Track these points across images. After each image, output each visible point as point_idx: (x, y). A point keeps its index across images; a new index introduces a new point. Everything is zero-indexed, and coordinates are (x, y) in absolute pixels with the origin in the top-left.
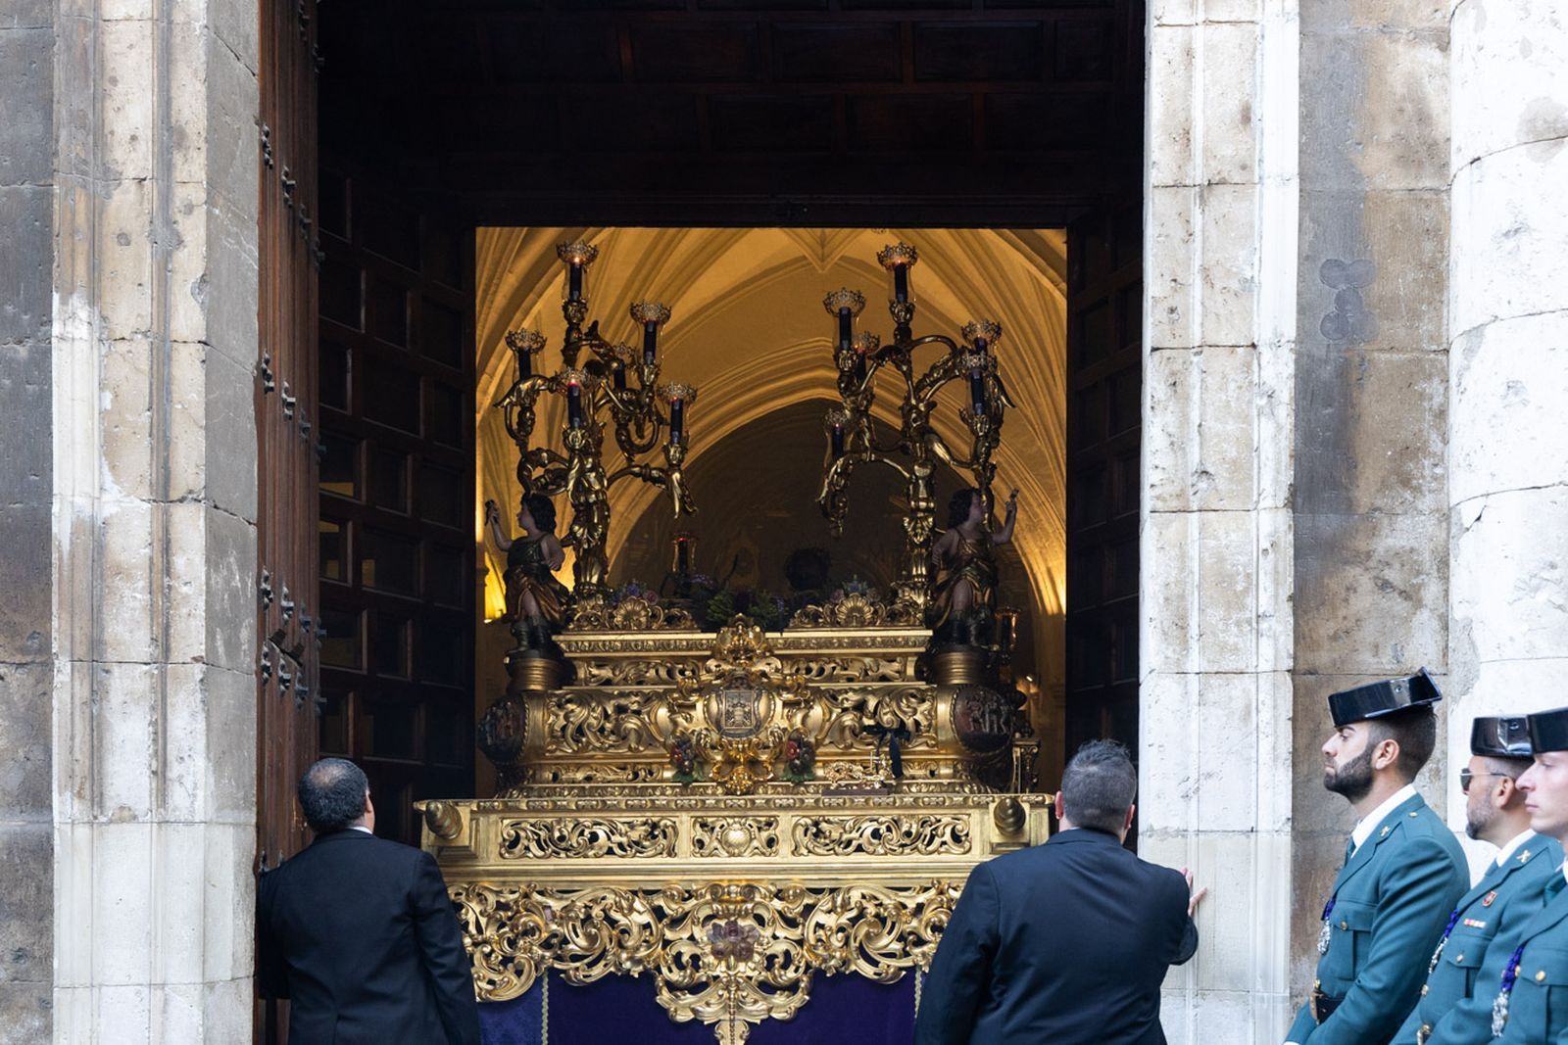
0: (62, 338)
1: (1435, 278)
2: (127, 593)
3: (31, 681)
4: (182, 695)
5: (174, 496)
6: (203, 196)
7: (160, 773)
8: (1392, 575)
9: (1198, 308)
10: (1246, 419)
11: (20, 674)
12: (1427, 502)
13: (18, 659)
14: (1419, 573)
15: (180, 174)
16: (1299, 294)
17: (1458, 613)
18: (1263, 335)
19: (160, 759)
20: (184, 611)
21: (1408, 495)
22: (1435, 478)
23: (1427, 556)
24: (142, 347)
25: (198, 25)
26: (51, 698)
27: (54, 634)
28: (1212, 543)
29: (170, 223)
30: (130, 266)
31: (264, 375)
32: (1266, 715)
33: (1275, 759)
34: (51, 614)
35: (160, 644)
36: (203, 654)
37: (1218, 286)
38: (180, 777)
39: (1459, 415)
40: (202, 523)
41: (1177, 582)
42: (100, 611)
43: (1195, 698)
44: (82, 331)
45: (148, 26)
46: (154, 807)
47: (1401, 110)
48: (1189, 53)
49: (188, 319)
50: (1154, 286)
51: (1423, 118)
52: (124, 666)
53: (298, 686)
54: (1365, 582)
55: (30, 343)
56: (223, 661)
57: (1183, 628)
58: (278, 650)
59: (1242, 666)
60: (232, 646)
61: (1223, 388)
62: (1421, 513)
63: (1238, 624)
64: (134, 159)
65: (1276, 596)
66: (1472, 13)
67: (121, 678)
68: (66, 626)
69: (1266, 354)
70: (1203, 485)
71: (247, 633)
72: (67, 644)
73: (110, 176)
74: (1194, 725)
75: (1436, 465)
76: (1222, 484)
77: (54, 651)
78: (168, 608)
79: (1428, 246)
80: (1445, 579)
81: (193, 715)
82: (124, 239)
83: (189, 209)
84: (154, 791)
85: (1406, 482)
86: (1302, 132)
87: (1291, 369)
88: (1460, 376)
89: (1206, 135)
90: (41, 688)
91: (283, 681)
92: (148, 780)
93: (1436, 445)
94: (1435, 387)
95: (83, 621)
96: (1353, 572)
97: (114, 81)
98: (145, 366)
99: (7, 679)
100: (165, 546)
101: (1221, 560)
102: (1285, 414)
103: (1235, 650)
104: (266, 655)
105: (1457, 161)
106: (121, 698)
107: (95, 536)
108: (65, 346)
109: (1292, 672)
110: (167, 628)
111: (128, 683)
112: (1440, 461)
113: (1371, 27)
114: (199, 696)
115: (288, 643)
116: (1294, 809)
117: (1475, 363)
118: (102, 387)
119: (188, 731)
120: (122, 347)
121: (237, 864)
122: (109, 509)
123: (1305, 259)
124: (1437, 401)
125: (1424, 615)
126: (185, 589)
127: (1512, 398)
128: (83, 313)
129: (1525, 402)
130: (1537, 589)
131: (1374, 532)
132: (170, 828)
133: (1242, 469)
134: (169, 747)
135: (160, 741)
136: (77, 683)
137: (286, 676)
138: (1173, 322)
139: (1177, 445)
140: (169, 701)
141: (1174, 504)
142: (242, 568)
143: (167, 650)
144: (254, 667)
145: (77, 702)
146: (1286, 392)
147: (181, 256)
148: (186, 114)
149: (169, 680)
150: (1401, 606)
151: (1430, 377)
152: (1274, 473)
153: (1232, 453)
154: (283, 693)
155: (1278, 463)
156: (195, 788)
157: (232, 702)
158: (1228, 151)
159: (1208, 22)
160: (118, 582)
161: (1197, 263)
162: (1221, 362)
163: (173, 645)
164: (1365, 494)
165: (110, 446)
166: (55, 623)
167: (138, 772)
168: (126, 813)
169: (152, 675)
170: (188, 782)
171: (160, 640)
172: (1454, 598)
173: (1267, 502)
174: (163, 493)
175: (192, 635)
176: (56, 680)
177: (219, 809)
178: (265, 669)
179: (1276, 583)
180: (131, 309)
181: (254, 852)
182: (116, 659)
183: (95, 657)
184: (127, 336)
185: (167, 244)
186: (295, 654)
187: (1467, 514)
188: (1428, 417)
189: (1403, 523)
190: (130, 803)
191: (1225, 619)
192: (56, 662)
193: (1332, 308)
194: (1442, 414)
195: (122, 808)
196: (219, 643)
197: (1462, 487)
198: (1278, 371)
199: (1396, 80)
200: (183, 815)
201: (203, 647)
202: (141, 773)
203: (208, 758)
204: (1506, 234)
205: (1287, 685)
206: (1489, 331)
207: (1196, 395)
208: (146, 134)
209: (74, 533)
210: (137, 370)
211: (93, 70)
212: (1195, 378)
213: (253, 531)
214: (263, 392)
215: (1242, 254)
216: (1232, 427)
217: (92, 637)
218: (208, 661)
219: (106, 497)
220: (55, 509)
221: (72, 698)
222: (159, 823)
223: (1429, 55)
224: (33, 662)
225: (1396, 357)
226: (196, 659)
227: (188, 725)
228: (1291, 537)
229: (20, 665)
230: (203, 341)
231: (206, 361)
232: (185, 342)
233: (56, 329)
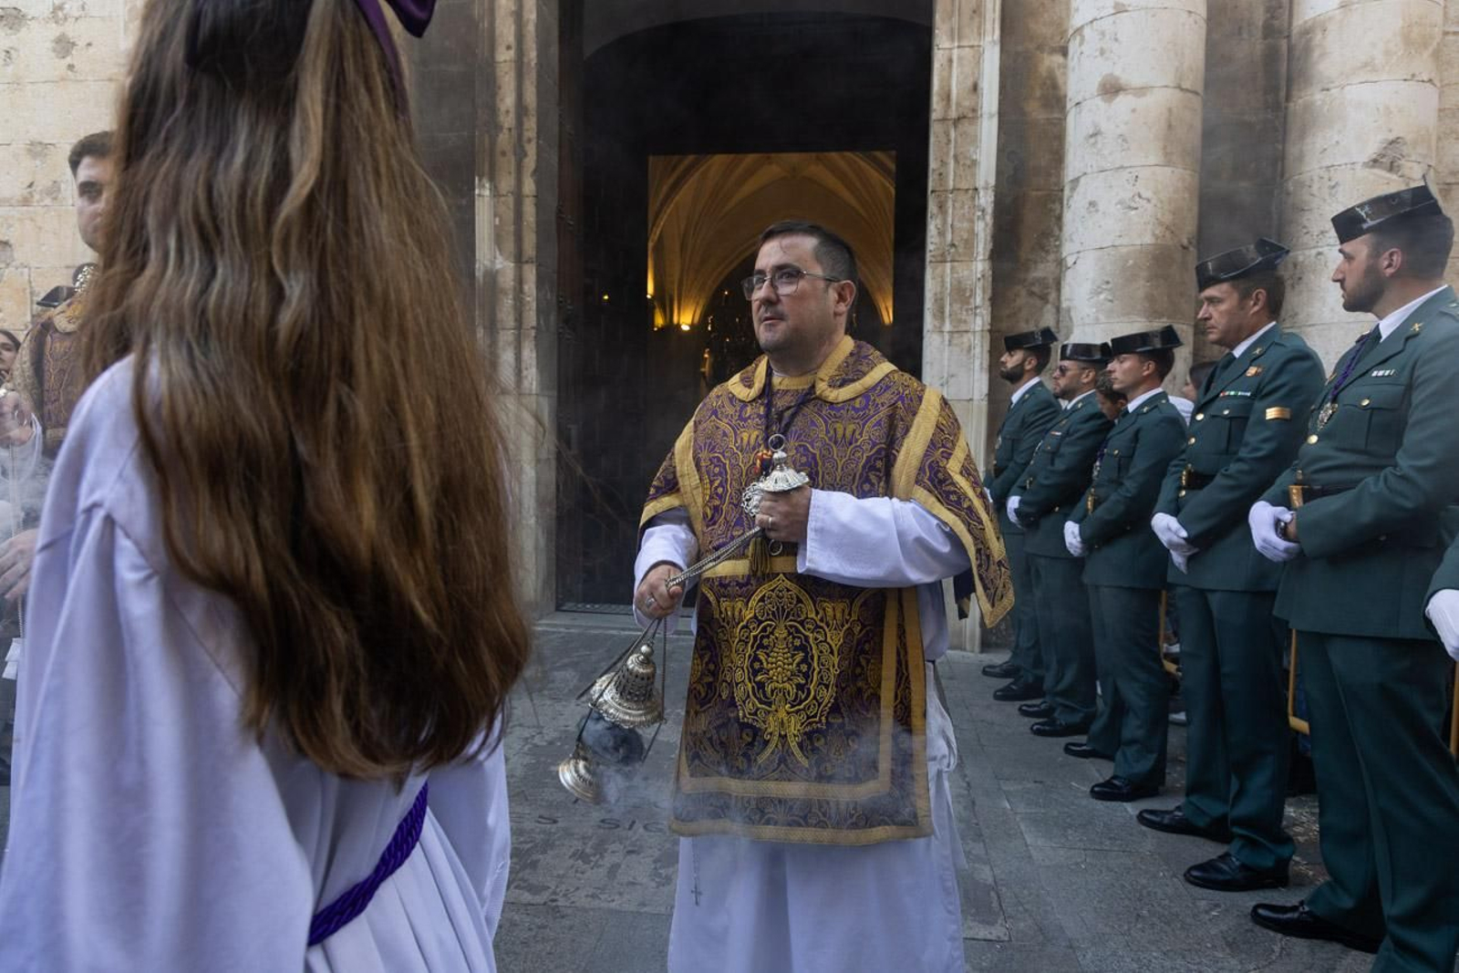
0: (479, 195)
1: (1058, 158)
2: (505, 300)
5: (524, 259)
6: (535, 135)
8: (1036, 289)
9: (952, 173)
10: (972, 221)
12: (1051, 257)
14: (1048, 288)
15: (526, 126)
16: (997, 166)
17: (1064, 305)
18: (980, 183)
21: (1043, 254)
22: (1056, 246)
23: (1051, 281)
24: (511, 200)
25: (533, 63)
28: (955, 275)
29: (522, 147)
30: (507, 165)
31: (560, 211)
32: (978, 350)
33: (981, 368)
37: (961, 163)
39: (1068, 217)
40: (534, 271)
41: (941, 293)
43: (947, 343)
44: (487, 193)
45: (513, 65)
47: (1045, 84)
48: (950, 61)
49: (529, 186)
50: (933, 164)
51: (1055, 86)
54: (1023, 292)
55: (467, 199)
57: (943, 313)
59: (968, 328)
61: (962, 208)
62: (1048, 261)
63: (967, 310)
64: (508, 121)
65: (983, 298)
66: (1078, 38)
69: (982, 193)
70: (953, 250)
71: (553, 318)
73: (499, 128)
74: (946, 354)
75: (1056, 241)
76: (961, 250)
79: (1056, 144)
80: (1059, 290)
82: (504, 154)
83: (529, 141)
85: (1042, 248)
86: (1000, 94)
87: (993, 198)
88: (1068, 200)
89: (958, 94)
93: (1056, 232)
94: (1057, 206)
96: (1018, 288)
97: (500, 88)
98: (512, 206)
100: (520, 281)
101: (959, 282)
102: (989, 219)
103: (965, 322)
105: (1069, 105)
107: (492, 276)
108: (480, 199)
109: (990, 331)
111: (506, 336)
112: (1058, 238)
113: (1031, 46)
116: (990, 390)
117: (1075, 194)
118: (495, 216)
120: (503, 199)
122: (498, 266)
123: (1000, 150)
124: (1058, 212)
125: (1049, 306)
126: (528, 299)
127: (1092, 209)
128: (487, 185)
129: (1097, 211)
130: (1100, 293)
131: (1027, 270)
133: (969, 243)
138: (941, 180)
139: (941, 234)
141: (939, 259)
142: (552, 291)
146: (990, 210)
147: (526, 160)
148: (528, 100)
150: (1038, 302)
151: (1054, 202)
152: (982, 246)
153: (965, 236)
155: (986, 240)
158: (967, 103)
159: (959, 47)
160: (501, 296)
161: (952, 153)
162: (962, 197)
164: (1024, 254)
165: (498, 240)
172: (1063, 298)
173: (981, 257)
174: (519, 259)
175: (531, 318)
177: (542, 389)
179: (984, 292)
180: (506, 183)
183: (493, 327)
184: (505, 193)
185: (520, 154)
187: (1070, 261)
188: (1053, 219)
189: (1041, 266)
191: (961, 308)
193: (1012, 172)
194: (1059, 218)
197: (1068, 250)
198: (986, 200)
199: (1043, 69)
200: (527, 392)
203: (537, 368)
204: (1091, 136)
205: (987, 336)
206: (1082, 181)
207: (950, 211)
208: (512, 110)
209: (484, 277)
210: (509, 208)
211: (492, 85)
212: (950, 204)
213: (555, 276)
214: (559, 218)
215: (972, 149)
216: (966, 225)
218: (537, 328)
219: (497, 261)
220: (477, 266)
223: (1058, 59)
225: (1040, 193)
226: (533, 328)
227: (529, 354)
228: (990, 273)
230: (536, 197)
231: (536, 205)
232: (528, 196)
233: (477, 192)
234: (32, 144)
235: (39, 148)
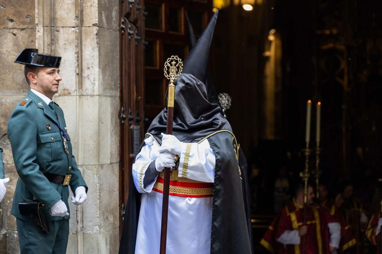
3: (27, 36)
4: (89, 40)
7: (80, 75)
11: (22, 33)
13: (22, 26)
19: (80, 68)
20: (89, 4)
26: (35, 43)
27: (36, 16)
34: (35, 6)
35: (79, 18)
36: (97, 22)
38: (88, 76)
42: (54, 5)
46: (77, 89)
52: (65, 28)
53: (136, 37)
56: (105, 25)
58: (127, 21)
60: (109, 19)
67: (63, 34)
68: (41, 12)
72: (41, 20)
77: (36, 23)
78: (83, 3)
81: (93, 49)
84: (77, 82)
90: (31, 39)
91: (130, 34)
92: (75, 77)
95: (47, 9)
99: (17, 35)
104: (123, 23)
106: (64, 42)
110: (82, 12)
114: (96, 41)
115: (132, 18)
119: (91, 56)
121: (112, 114)
132: (84, 98)
134: (83, 63)
135: (80, 61)
136: (46, 36)
137: (131, 32)
140: (83, 43)
143: (82, 21)
144: (118, 28)
145: (46, 44)
149: (83, 35)
154: (130, 40)
156: (94, 80)
157: (109, 43)
163: (85, 19)
166: (36, 11)
167: (71, 74)
168: (66, 92)
169: (76, 32)
170: (92, 78)
171: (79, 17)
176: (37, 35)
178: (123, 29)
181: (119, 109)
182: (61, 25)
186: (135, 23)
190: (68, 87)
192: (37, 27)
195: (64, 90)
196: (104, 18)
201: (97, 19)
202: (72, 74)
217: (51, 16)
221: (44, 43)
222: (80, 96)
224: (28, 28)
229: (23, 29)
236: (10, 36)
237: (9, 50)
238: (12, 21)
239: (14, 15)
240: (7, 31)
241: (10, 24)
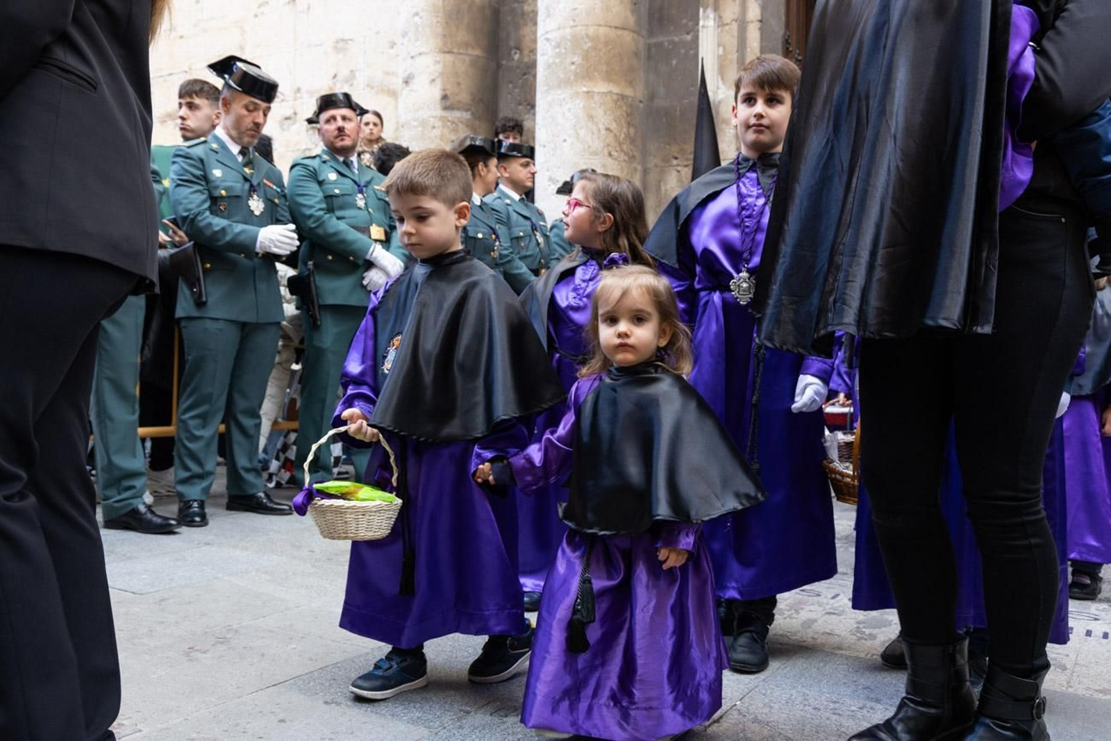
0: (703, 27)
2: (727, 130)
11: (686, 169)
13: (686, 163)
24: (735, 26)
44: (711, 23)
49: (754, 11)
55: (692, 34)
98: (736, 34)
108: (705, 30)
118: (719, 45)
120: (727, 28)
122: (721, 96)
128: (712, 16)
160: (724, 126)
165: (722, 70)
180: (730, 11)
184: (729, 22)
210: (733, 36)
219: (720, 91)
230: (761, 21)
231: (760, 29)
232: (752, 22)
233: (701, 23)
234: (337, 42)
235: (341, 45)
236: (674, 173)
237: (673, 186)
238: (676, 158)
239: (678, 153)
240: (671, 168)
241: (675, 162)
